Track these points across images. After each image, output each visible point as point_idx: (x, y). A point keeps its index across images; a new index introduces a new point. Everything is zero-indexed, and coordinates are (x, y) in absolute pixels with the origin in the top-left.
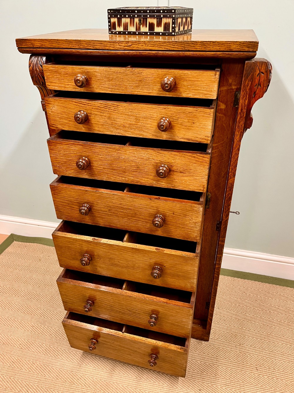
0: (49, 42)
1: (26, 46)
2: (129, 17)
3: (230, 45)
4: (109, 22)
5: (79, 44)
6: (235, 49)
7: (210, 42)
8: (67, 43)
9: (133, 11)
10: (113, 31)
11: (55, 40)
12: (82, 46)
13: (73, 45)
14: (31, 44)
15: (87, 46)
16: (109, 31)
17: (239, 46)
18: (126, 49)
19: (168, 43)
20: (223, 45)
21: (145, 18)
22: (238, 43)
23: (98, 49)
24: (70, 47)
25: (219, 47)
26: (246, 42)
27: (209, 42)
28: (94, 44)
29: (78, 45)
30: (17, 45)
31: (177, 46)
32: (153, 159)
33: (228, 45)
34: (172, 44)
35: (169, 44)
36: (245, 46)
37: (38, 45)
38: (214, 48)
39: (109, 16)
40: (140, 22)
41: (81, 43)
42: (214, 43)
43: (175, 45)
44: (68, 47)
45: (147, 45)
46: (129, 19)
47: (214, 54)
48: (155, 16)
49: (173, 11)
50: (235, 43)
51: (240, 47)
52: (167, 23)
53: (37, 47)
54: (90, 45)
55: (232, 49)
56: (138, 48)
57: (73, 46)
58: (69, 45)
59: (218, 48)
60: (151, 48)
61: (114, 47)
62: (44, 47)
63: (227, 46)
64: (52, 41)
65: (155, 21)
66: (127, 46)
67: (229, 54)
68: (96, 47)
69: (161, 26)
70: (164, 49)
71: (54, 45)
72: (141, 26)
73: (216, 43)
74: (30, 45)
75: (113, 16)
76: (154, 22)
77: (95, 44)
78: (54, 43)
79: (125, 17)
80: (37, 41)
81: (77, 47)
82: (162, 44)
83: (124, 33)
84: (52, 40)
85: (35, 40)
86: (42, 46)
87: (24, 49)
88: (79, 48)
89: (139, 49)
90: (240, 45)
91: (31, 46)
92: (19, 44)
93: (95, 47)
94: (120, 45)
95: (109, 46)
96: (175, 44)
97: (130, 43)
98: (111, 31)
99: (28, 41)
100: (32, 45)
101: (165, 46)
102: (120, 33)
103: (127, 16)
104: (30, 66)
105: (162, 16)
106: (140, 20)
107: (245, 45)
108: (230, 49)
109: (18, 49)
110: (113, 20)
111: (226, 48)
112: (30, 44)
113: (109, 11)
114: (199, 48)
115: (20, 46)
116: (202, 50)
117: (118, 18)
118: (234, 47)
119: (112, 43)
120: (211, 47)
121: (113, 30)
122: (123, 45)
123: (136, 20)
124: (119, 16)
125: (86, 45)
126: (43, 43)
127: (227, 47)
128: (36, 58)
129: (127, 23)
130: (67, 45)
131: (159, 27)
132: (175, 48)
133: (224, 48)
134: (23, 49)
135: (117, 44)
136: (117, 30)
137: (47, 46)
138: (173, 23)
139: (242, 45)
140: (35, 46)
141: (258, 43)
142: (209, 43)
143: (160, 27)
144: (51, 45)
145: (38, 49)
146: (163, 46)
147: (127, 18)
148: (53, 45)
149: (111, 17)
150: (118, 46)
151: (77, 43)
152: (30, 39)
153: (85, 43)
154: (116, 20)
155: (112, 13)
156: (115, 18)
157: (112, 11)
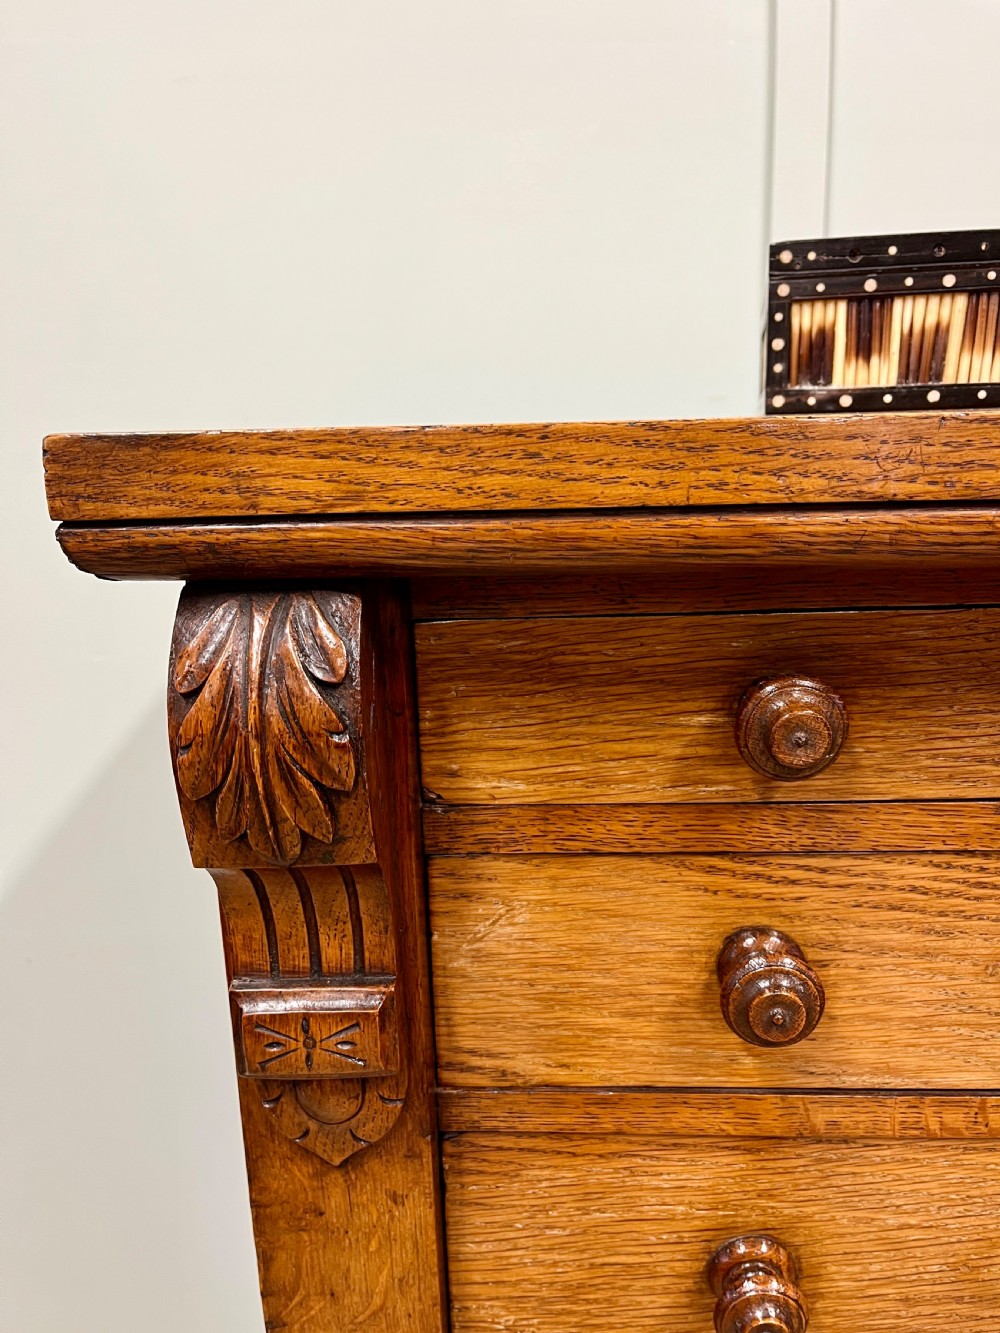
0: (445, 461)
1: (172, 502)
2: (967, 284)
4: (777, 328)
5: (785, 461)
8: (646, 455)
10: (807, 394)
11: (512, 439)
13: (711, 476)
14: (226, 482)
16: (770, 396)
24: (677, 496)
28: (955, 458)
30: (51, 497)
37: (310, 486)
39: (781, 290)
41: (816, 448)
44: (661, 497)
46: (961, 301)
58: (667, 476)
62: (380, 507)
64: (476, 453)
68: (975, 477)
71: (493, 486)
74: (207, 497)
75: (818, 288)
77: (969, 454)
78: (500, 462)
79: (930, 288)
80: (303, 450)
81: (760, 489)
83: (909, 399)
84: (477, 443)
85: (277, 444)
86: (358, 497)
87: (139, 535)
88: (780, 499)
91: (234, 503)
92: (80, 489)
93: (966, 477)
98: (787, 394)
99: (190, 457)
100: (233, 497)
102: (866, 400)
104: (181, 699)
109: (59, 534)
110: (806, 319)
112: (211, 481)
113: (785, 257)
115: (89, 510)
117: (861, 301)
121: (808, 387)
124: (868, 286)
126: (367, 471)
128: (260, 623)
129: (940, 333)
130: (652, 475)
134: (117, 537)
136: (837, 384)
137: (409, 493)
140: (267, 505)
144: (461, 484)
145: (304, 533)
147: (945, 293)
148: (479, 481)
149: (801, 295)
151: (760, 452)
152: (224, 435)
153: (857, 446)
154: (837, 316)
155: (809, 265)
156: (836, 299)
157: (812, 256)
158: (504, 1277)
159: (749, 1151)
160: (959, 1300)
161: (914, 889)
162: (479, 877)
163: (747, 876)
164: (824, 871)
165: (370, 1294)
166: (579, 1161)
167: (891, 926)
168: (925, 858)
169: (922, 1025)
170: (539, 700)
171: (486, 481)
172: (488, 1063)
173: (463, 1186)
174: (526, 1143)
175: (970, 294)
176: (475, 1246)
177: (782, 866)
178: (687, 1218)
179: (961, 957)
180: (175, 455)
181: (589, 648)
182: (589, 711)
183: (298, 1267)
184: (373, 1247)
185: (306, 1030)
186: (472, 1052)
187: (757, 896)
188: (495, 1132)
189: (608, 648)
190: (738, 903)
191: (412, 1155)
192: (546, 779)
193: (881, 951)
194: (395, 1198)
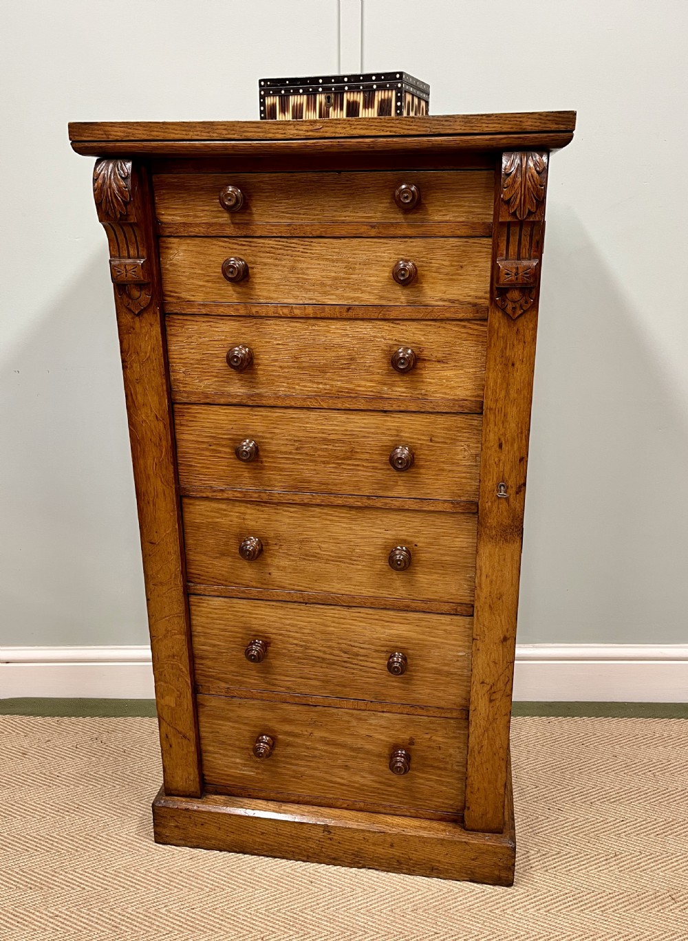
0: (145, 129)
1: (92, 137)
2: (306, 92)
3: (521, 119)
4: (262, 104)
5: (210, 130)
6: (530, 128)
7: (482, 115)
8: (184, 129)
9: (314, 80)
11: (157, 124)
12: (215, 135)
13: (196, 133)
14: (103, 133)
15: (226, 134)
17: (540, 121)
18: (309, 136)
19: (398, 121)
20: (507, 122)
21: (338, 93)
22: (537, 116)
23: (251, 138)
25: (500, 125)
26: (552, 112)
27: (478, 115)
28: (241, 130)
29: (208, 132)
30: (70, 136)
31: (415, 127)
32: (382, 337)
33: (517, 121)
34: (404, 122)
35: (399, 123)
36: (549, 120)
37: (120, 134)
38: (490, 128)
39: (262, 93)
40: (329, 102)
41: (215, 127)
42: (489, 118)
43: (411, 124)
45: (353, 127)
46: (305, 97)
47: (490, 140)
48: (361, 88)
49: (398, 76)
50: (530, 116)
51: (540, 123)
52: (384, 100)
53: (116, 138)
54: (233, 132)
55: (525, 127)
56: (335, 133)
57: (197, 135)
59: (497, 127)
60: (363, 132)
61: (285, 133)
62: (133, 138)
63: (515, 122)
64: (151, 127)
65: (359, 98)
66: (311, 131)
67: (520, 138)
69: (372, 107)
70: (388, 133)
71: (156, 134)
72: (331, 109)
73: (492, 118)
74: (100, 136)
75: (271, 92)
76: (358, 100)
78: (155, 129)
79: (296, 93)
80: (118, 126)
81: (205, 136)
82: (385, 124)
84: (151, 125)
85: (113, 124)
86: (128, 136)
87: (86, 144)
88: (209, 138)
89: (337, 135)
90: (540, 119)
92: (75, 134)
93: (243, 134)
94: (297, 129)
95: (272, 131)
96: (412, 122)
97: (318, 124)
99: (96, 127)
100: (104, 136)
101: (392, 127)
103: (301, 91)
104: (95, 180)
105: (375, 87)
106: (328, 98)
107: (549, 118)
108: (521, 128)
109: (71, 144)
110: (269, 101)
111: (514, 126)
112: (100, 132)
113: (262, 83)
114: (459, 127)
115: (77, 138)
116: (466, 131)
117: (281, 96)
118: (528, 125)
119: (280, 126)
120: (484, 125)
121: (270, 120)
122: (304, 128)
123: (321, 98)
124: (283, 92)
125: (225, 132)
126: (130, 130)
127: (515, 124)
128: (111, 165)
129: (301, 105)
131: (368, 109)
132: (412, 129)
133: (510, 126)
134: (82, 145)
135: (292, 126)
136: (278, 120)
137: (138, 135)
138: (398, 99)
139: (544, 120)
140: (111, 138)
141: (576, 114)
142: (479, 118)
143: (370, 109)
144: (148, 134)
145: (118, 144)
146: (388, 127)
147: (301, 94)
149: (267, 94)
150: (293, 132)
151: (205, 128)
152: (103, 123)
153: (223, 127)
154: (277, 100)
155: (268, 86)
156: (276, 96)
157: (269, 83)
158: (182, 356)
159: (239, 321)
160: (294, 368)
161: (272, 247)
162: (170, 243)
163: (233, 243)
164: (250, 242)
165: (146, 353)
166: (198, 323)
167: (268, 258)
168: (273, 239)
169: (278, 285)
170: (182, 195)
171: (153, 133)
172: (175, 295)
173: (171, 330)
174: (185, 318)
175: (307, 95)
176: (173, 348)
177: (241, 241)
178: (225, 340)
179: (284, 266)
180: (93, 127)
181: (192, 182)
182: (193, 198)
183: (129, 344)
184: (146, 339)
185: (125, 268)
186: (171, 291)
187: (235, 249)
188: (176, 314)
189: (196, 182)
190: (231, 251)
191: (155, 313)
192: (184, 216)
193: (265, 264)
194: (151, 325)
